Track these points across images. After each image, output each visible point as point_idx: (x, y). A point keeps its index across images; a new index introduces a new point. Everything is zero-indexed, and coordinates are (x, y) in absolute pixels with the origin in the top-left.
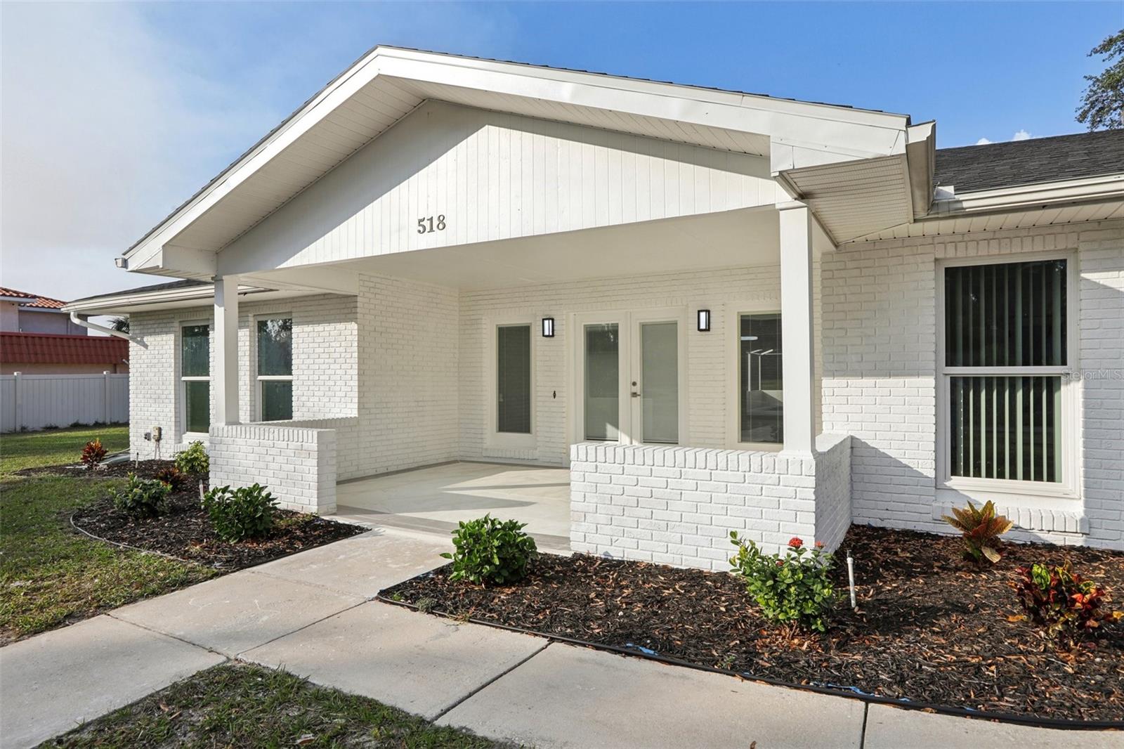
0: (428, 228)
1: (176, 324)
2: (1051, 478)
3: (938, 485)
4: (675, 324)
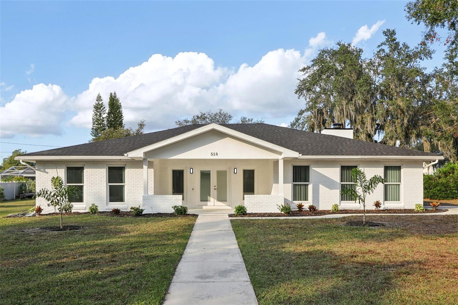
0: (213, 155)
1: (63, 166)
2: (307, 200)
3: (292, 203)
4: (226, 171)
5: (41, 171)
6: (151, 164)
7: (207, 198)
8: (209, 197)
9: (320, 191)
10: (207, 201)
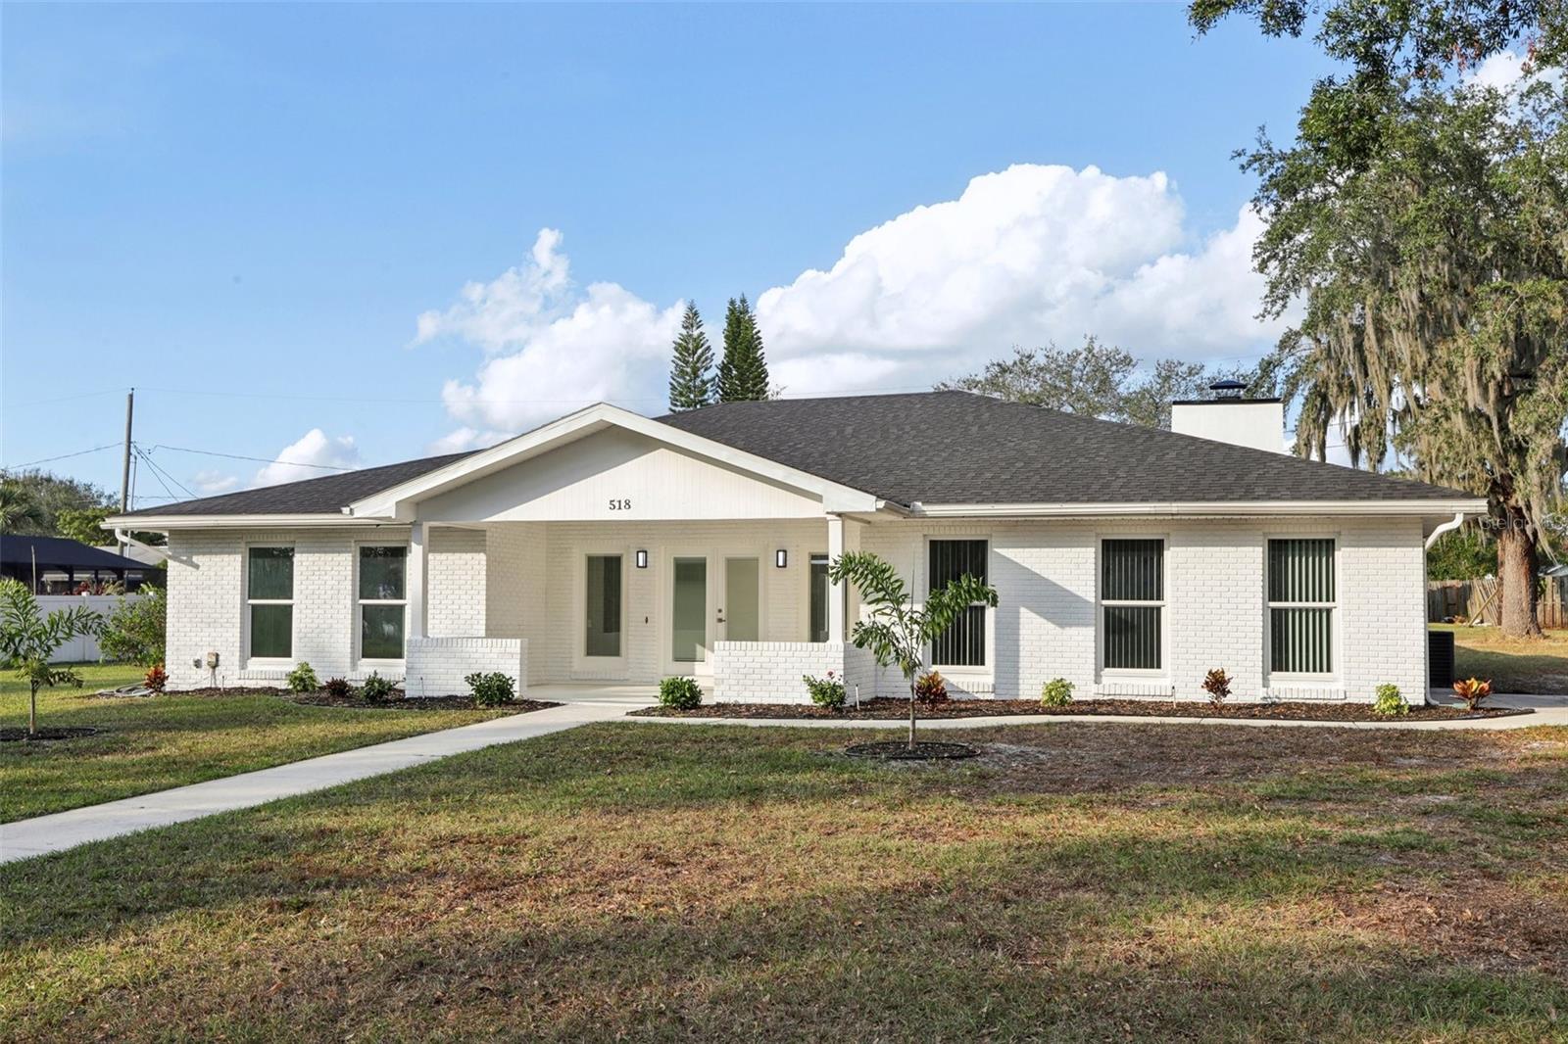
0: (617, 507)
1: (243, 545)
2: (982, 663)
4: (757, 560)
5: (182, 562)
6: (481, 538)
7: (694, 651)
8: (699, 648)
9: (1021, 632)
10: (693, 660)
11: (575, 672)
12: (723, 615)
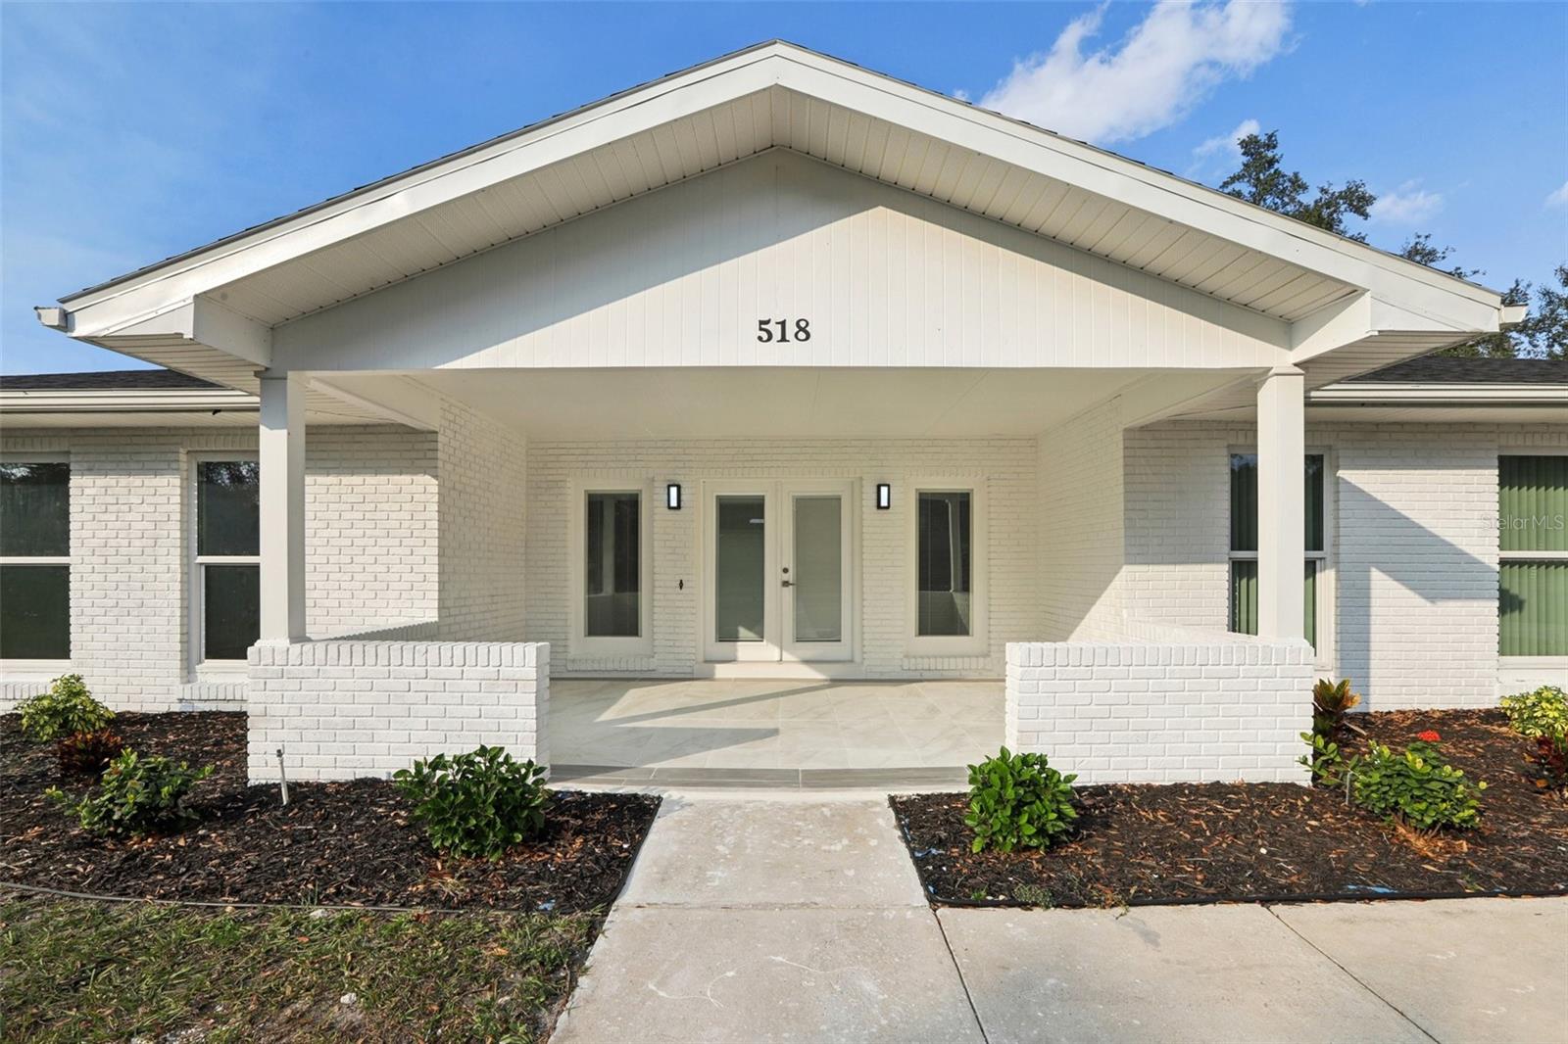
0: (777, 335)
4: (838, 499)
6: (427, 446)
11: (573, 661)
12: (790, 577)
